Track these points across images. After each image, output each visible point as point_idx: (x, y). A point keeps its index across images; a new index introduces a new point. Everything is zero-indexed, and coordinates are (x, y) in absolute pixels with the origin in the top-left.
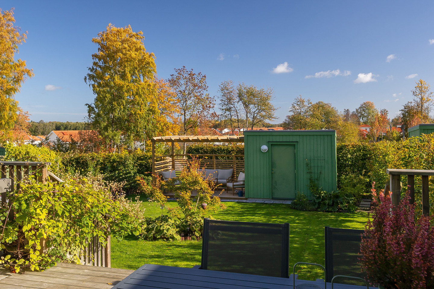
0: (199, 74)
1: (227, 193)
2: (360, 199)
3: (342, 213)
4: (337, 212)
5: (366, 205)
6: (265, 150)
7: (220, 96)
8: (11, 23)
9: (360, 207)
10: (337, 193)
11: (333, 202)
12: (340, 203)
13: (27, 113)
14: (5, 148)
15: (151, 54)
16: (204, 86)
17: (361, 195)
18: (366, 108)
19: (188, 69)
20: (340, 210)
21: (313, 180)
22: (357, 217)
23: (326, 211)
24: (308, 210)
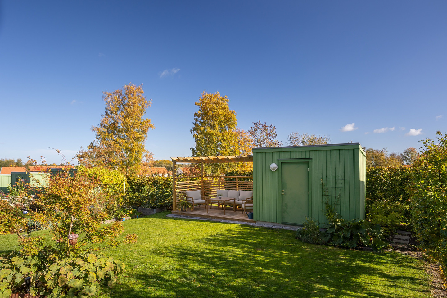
0: (271, 126)
1: (242, 214)
2: (394, 231)
3: (362, 252)
4: (356, 249)
5: (404, 240)
6: (274, 168)
7: (289, 143)
8: (141, 94)
9: (393, 243)
10: (358, 223)
11: (352, 235)
12: (361, 236)
13: (152, 153)
14: (77, 169)
15: (233, 111)
16: (274, 135)
17: (397, 225)
18: (409, 153)
19: (262, 122)
20: (360, 246)
21: (330, 205)
22: (385, 263)
23: (340, 247)
24: (314, 242)
